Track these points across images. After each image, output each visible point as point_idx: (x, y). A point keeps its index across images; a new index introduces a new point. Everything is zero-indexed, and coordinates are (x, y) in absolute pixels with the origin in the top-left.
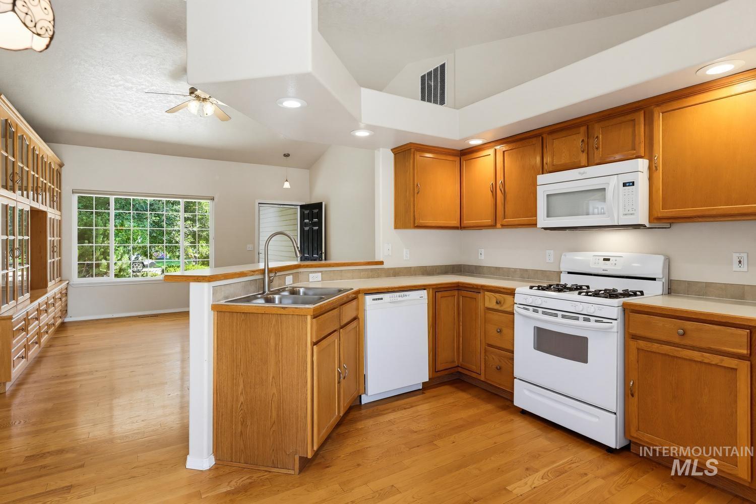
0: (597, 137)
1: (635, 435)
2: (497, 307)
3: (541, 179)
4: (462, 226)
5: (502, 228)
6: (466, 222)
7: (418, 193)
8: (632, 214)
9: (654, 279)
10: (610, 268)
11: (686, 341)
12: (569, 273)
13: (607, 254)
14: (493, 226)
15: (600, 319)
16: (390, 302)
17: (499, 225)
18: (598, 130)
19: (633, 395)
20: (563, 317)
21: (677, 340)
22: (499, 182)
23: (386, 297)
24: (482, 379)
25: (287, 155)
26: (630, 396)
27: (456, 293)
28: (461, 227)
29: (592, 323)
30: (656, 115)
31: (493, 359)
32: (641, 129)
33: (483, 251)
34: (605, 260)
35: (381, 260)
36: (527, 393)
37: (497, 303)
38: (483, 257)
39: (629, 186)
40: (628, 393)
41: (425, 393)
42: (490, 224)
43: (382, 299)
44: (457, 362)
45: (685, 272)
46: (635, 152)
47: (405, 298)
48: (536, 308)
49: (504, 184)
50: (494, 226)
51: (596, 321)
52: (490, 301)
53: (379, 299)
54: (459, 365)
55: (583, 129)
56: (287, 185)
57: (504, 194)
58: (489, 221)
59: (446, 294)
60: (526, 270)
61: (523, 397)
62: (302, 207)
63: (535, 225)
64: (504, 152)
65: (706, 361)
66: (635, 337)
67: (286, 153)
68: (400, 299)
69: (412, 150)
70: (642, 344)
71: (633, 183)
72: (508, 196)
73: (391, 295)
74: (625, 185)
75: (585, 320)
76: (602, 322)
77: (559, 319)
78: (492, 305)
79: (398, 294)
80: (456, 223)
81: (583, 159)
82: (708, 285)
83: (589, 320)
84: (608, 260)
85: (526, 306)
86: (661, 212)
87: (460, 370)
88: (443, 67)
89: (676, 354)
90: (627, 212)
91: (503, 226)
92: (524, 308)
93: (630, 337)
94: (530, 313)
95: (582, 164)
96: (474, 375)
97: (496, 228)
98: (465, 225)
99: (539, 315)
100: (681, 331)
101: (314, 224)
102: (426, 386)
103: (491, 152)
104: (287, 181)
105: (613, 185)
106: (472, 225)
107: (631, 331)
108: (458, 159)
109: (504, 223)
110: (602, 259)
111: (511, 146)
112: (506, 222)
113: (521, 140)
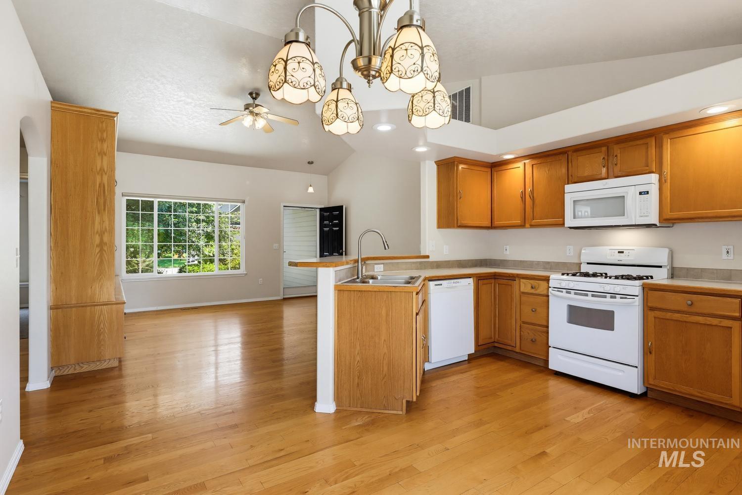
0: (616, 156)
1: (652, 383)
2: (533, 291)
3: (568, 188)
4: (493, 225)
5: (530, 228)
6: (496, 223)
7: (460, 198)
8: (646, 216)
9: (660, 267)
10: (624, 259)
11: (693, 310)
12: (588, 263)
13: (621, 248)
14: (522, 226)
15: (624, 296)
16: (447, 288)
17: (527, 225)
18: (617, 150)
19: (651, 353)
20: (593, 296)
21: (685, 309)
22: (529, 190)
23: (444, 282)
24: (517, 350)
25: (310, 163)
26: (649, 353)
27: (493, 281)
28: (492, 227)
29: (618, 299)
30: (665, 143)
31: (528, 333)
32: (653, 151)
33: (508, 247)
34: (619, 252)
35: (427, 254)
36: (559, 357)
37: (532, 287)
38: (508, 252)
39: (645, 194)
40: (647, 351)
41: (470, 363)
42: (520, 224)
43: (441, 285)
44: (493, 338)
46: (647, 168)
47: (458, 284)
48: (568, 291)
49: (532, 192)
50: (523, 226)
51: (621, 298)
52: (525, 286)
53: (439, 285)
54: (496, 341)
55: (604, 149)
56: (311, 190)
57: (533, 199)
58: (518, 222)
59: (485, 281)
60: (548, 263)
61: (557, 361)
62: (321, 210)
63: (564, 224)
64: (533, 165)
65: (708, 323)
66: (652, 309)
67: (310, 160)
68: (454, 285)
69: (456, 163)
70: (658, 314)
71: (648, 193)
72: (537, 202)
73: (448, 281)
74: (640, 193)
75: (611, 297)
76: (626, 298)
77: (590, 298)
78: (528, 289)
79: (452, 281)
80: (488, 224)
81: (604, 173)
82: (704, 270)
83: (615, 298)
84: (623, 252)
85: (560, 289)
86: (668, 214)
87: (496, 345)
88: (468, 90)
89: (685, 319)
90: (642, 214)
91: (532, 226)
92: (558, 291)
93: (648, 308)
94: (564, 294)
95: (603, 177)
96: (510, 348)
97: (525, 228)
98: (496, 225)
99: (572, 296)
100: (689, 302)
101: (335, 225)
102: (471, 358)
103: (520, 165)
104: (311, 186)
105: (631, 195)
106: (502, 225)
107: (649, 305)
108: (490, 170)
109: (533, 224)
110: (617, 251)
111: (539, 161)
112: (535, 222)
113: (548, 156)
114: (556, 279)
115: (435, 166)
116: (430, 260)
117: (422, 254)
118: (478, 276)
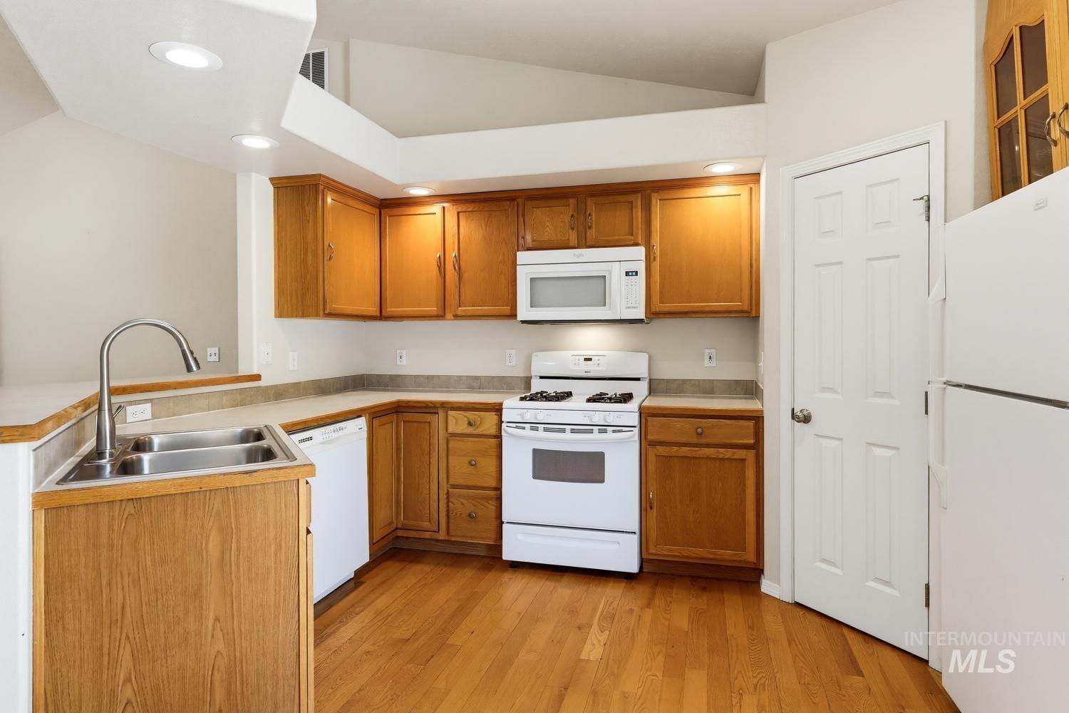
0: (590, 215)
1: (654, 552)
2: (470, 430)
3: (522, 256)
4: (383, 314)
5: (454, 320)
6: (390, 310)
7: (330, 259)
8: (635, 307)
9: (638, 379)
10: (592, 368)
11: (704, 440)
12: (541, 377)
13: (588, 353)
14: (440, 317)
15: (619, 428)
16: (322, 443)
17: (449, 315)
18: (591, 206)
19: (651, 508)
20: (573, 431)
21: (695, 440)
22: (452, 253)
23: (317, 434)
24: (442, 535)
26: (648, 509)
28: (381, 316)
29: (610, 435)
30: (653, 202)
31: (463, 504)
32: (639, 214)
33: (404, 353)
34: (586, 360)
35: (255, 372)
36: (520, 537)
37: (470, 424)
38: (404, 362)
39: (632, 275)
40: (645, 506)
42: (435, 313)
43: (312, 438)
44: (396, 523)
45: (669, 371)
46: (632, 238)
47: (341, 433)
48: (534, 426)
49: (458, 259)
50: (442, 316)
51: (614, 431)
52: (457, 423)
53: (309, 440)
54: (400, 526)
55: (572, 201)
57: (459, 272)
58: (433, 309)
60: (477, 378)
61: (516, 546)
63: (513, 315)
64: (458, 213)
65: (721, 456)
66: (653, 444)
68: (335, 435)
69: (321, 187)
70: (661, 450)
71: (636, 273)
72: (466, 276)
73: (323, 429)
74: (627, 274)
75: (601, 431)
76: (619, 431)
77: (568, 435)
78: (462, 428)
79: (332, 427)
80: (374, 310)
81: (573, 239)
82: (684, 381)
83: (605, 432)
84: (590, 359)
85: (520, 424)
86: (658, 306)
87: (400, 533)
88: (321, 56)
89: (694, 454)
90: (630, 305)
91: (457, 317)
92: (517, 427)
93: (647, 444)
94: (527, 432)
95: (571, 245)
96: (427, 535)
97: (445, 319)
98: (389, 314)
99: (541, 433)
100: (699, 430)
103: (436, 208)
105: (616, 275)
106: (398, 314)
107: (650, 437)
108: (378, 210)
109: (459, 313)
110: (582, 358)
111: (470, 207)
112: (464, 311)
113: (486, 200)
114: (513, 407)
115: (270, 189)
116: (263, 383)
117: (243, 370)
118: (373, 410)
